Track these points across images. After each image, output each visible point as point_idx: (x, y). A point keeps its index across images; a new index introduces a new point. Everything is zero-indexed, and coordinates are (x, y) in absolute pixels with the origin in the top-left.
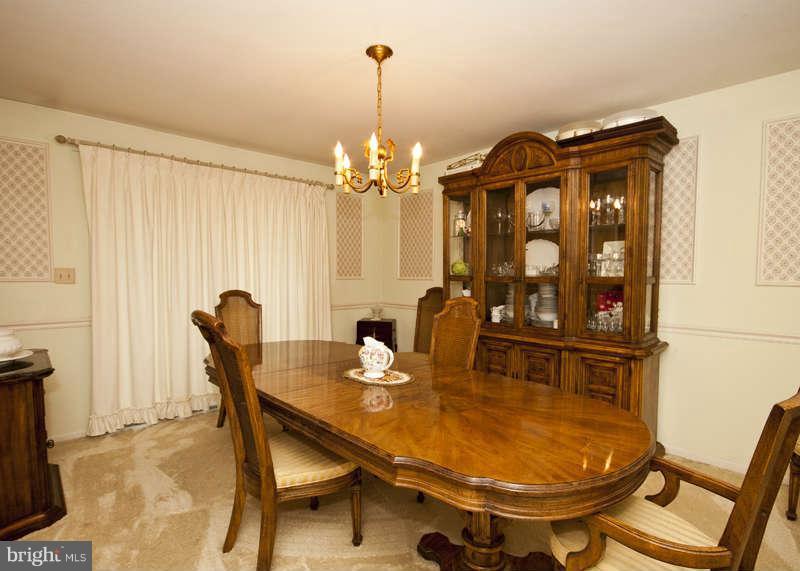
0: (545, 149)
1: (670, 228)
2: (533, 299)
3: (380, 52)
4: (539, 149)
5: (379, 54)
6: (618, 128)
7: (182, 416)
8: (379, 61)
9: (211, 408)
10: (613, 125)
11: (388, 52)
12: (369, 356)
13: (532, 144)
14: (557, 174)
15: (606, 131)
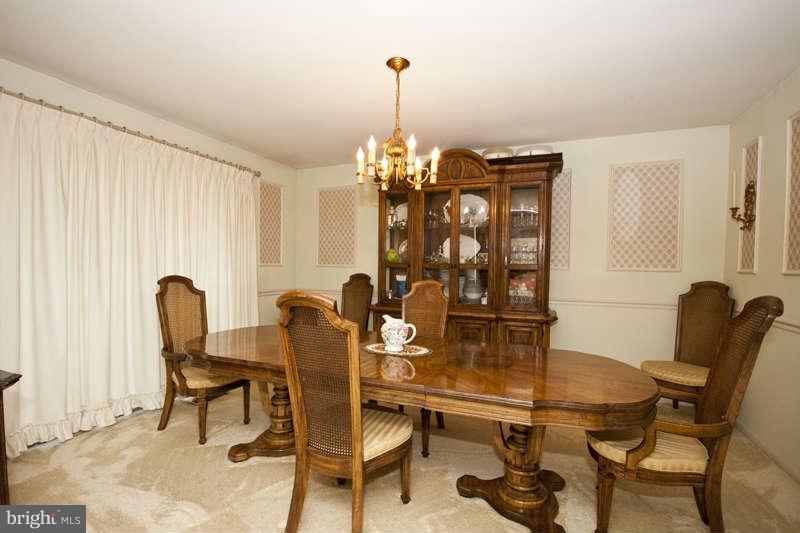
0: (477, 164)
1: (557, 235)
2: (462, 281)
3: (398, 63)
4: (472, 164)
5: (399, 65)
6: (531, 156)
7: (102, 424)
8: (398, 71)
9: (134, 410)
10: (527, 154)
11: (406, 64)
12: (396, 332)
13: (466, 159)
14: (487, 185)
15: (520, 157)
